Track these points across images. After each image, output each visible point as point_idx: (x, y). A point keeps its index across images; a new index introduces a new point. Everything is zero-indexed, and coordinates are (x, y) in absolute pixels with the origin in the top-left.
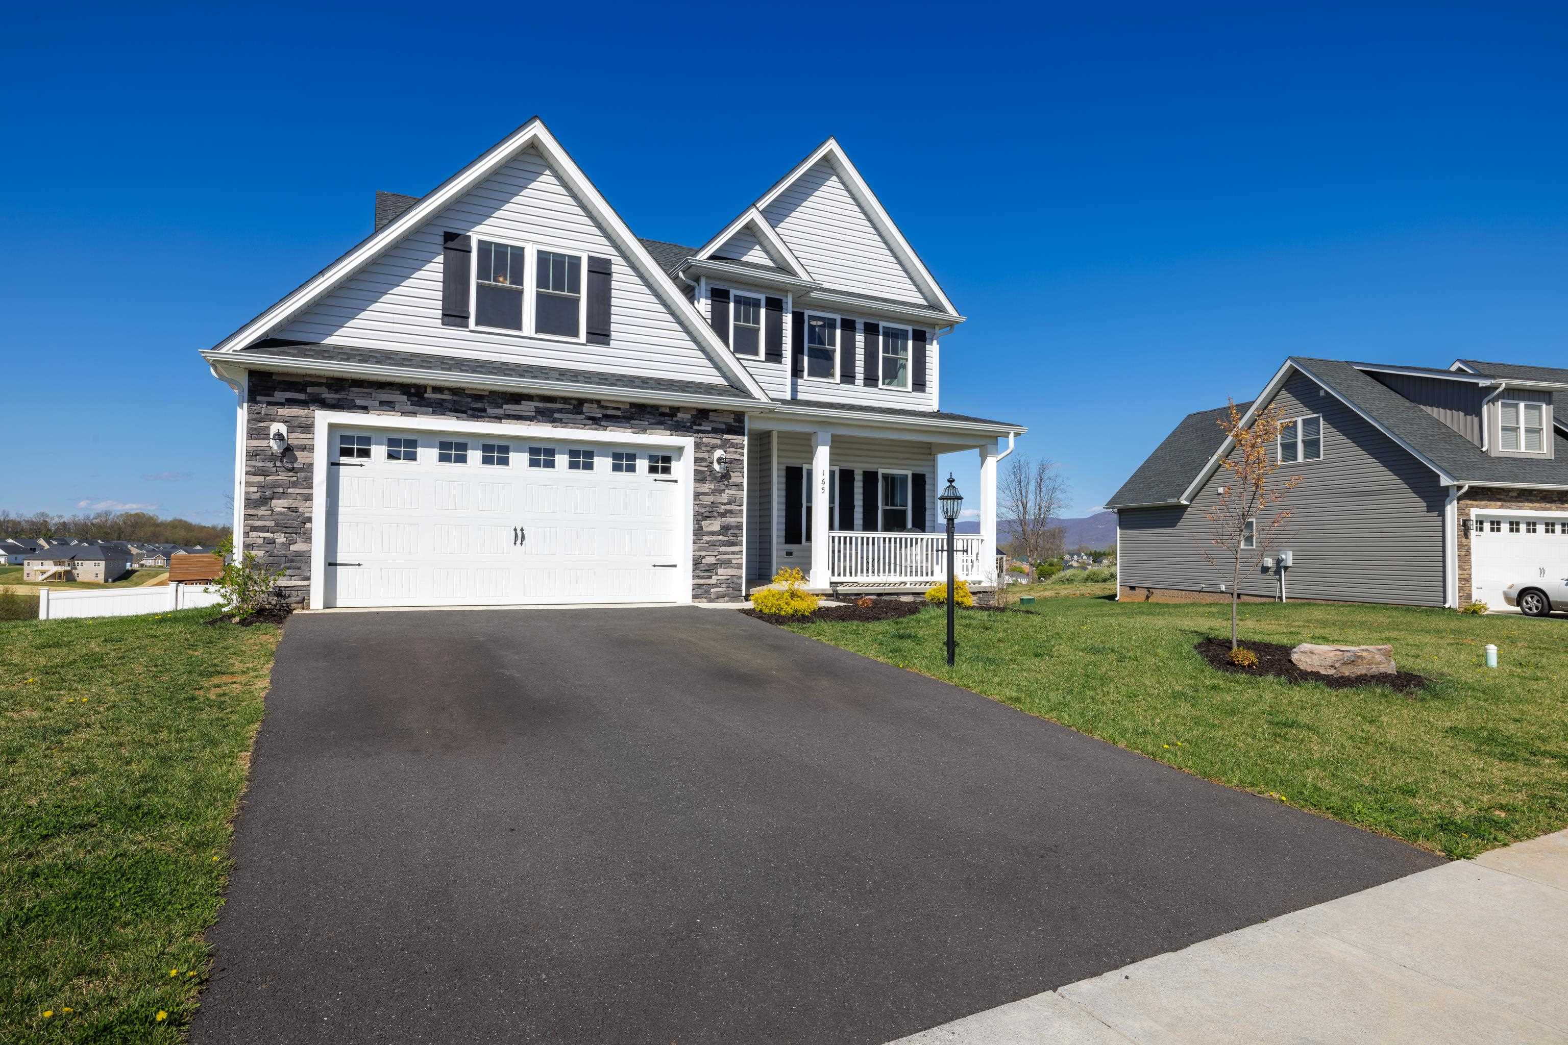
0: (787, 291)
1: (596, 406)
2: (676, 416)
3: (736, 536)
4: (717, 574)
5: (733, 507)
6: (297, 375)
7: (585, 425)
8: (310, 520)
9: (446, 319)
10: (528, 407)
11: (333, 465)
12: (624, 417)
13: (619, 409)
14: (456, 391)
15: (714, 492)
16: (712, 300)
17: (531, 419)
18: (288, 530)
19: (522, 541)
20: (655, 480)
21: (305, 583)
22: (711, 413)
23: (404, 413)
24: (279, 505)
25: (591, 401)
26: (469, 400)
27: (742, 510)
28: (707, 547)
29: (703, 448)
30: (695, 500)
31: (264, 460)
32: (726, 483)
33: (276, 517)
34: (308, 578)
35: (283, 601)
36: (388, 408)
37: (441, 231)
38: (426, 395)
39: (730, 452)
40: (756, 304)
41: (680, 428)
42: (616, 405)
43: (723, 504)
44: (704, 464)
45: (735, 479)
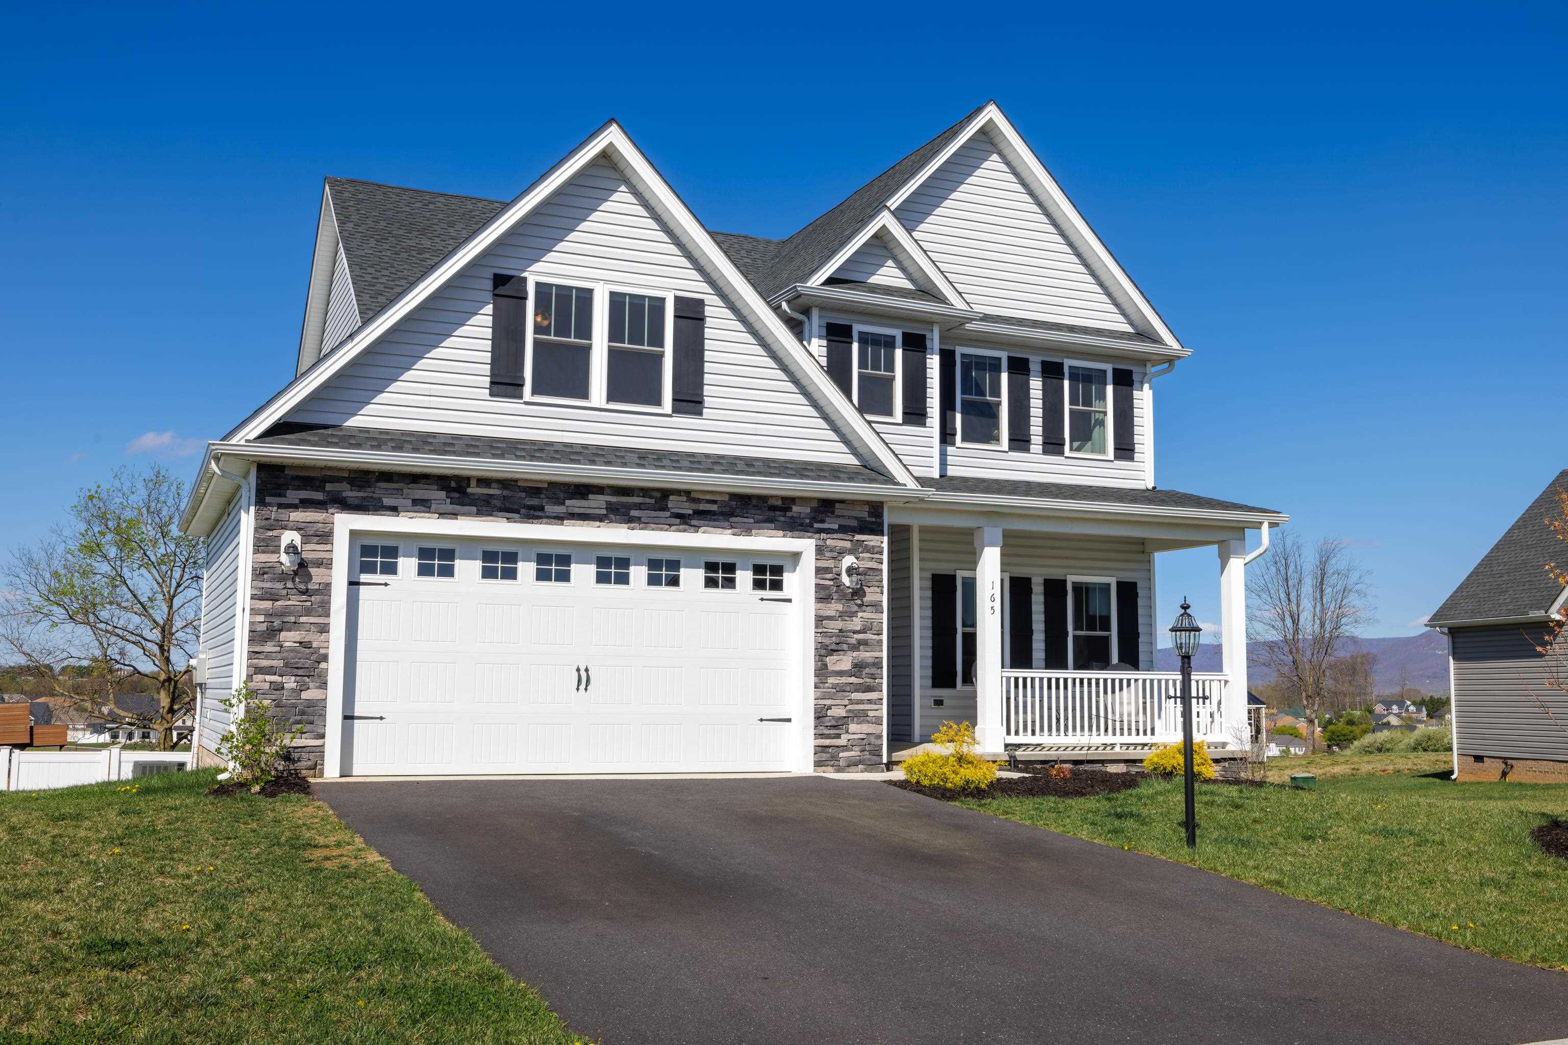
0: (932, 323)
1: (685, 499)
2: (789, 509)
3: (873, 677)
4: (847, 732)
5: (869, 636)
6: (314, 468)
7: (670, 525)
8: (325, 658)
9: (495, 387)
10: (597, 503)
11: (354, 584)
13: (714, 502)
14: (507, 484)
15: (842, 615)
16: (828, 341)
17: (600, 518)
18: (300, 672)
19: (587, 686)
20: (762, 599)
21: (318, 742)
22: (837, 505)
23: (442, 515)
24: (289, 638)
25: (678, 492)
26: (523, 495)
27: (881, 641)
28: (834, 693)
29: (828, 554)
30: (817, 627)
31: (272, 580)
33: (285, 654)
34: (322, 736)
35: (292, 767)
36: (423, 508)
37: (489, 273)
38: (469, 490)
39: (863, 559)
40: (890, 343)
41: (796, 526)
42: (711, 496)
43: (855, 632)
44: (829, 576)
45: (870, 596)
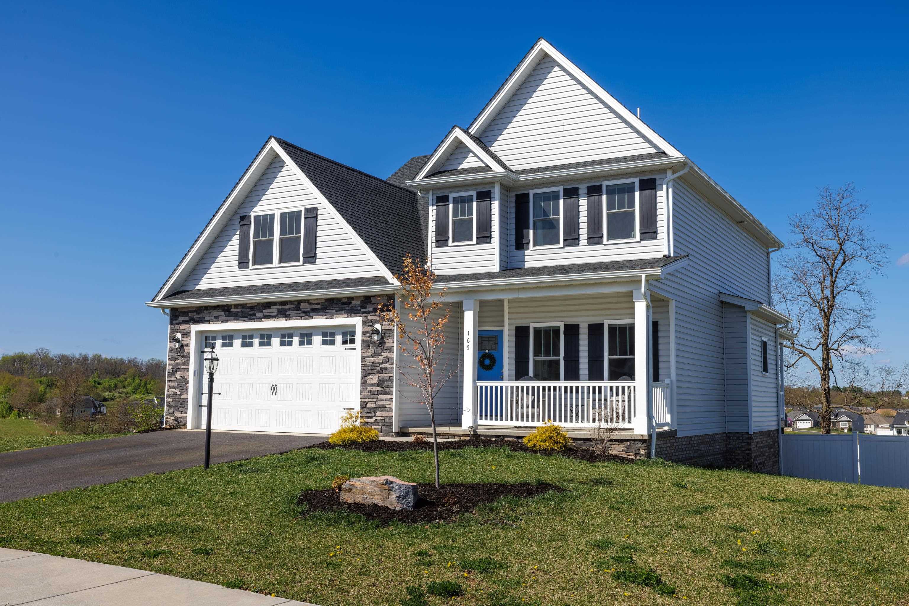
0: (494, 183)
1: (307, 304)
2: (351, 303)
3: (389, 387)
4: (375, 415)
5: (387, 365)
6: (186, 308)
7: (301, 317)
8: (188, 382)
9: (240, 265)
10: (274, 310)
11: (203, 352)
12: (322, 309)
13: (319, 304)
14: (243, 306)
15: (374, 355)
16: (437, 206)
17: (274, 317)
18: (181, 388)
19: (275, 393)
20: (346, 349)
21: (186, 415)
22: (372, 298)
23: (224, 322)
24: (178, 374)
25: (304, 301)
26: (249, 310)
27: (393, 368)
28: (369, 396)
29: (368, 324)
30: (362, 362)
31: (174, 353)
32: (382, 348)
33: (177, 381)
34: (187, 413)
35: (178, 424)
36: (216, 320)
37: (238, 217)
38: (231, 310)
39: (384, 325)
40: (470, 200)
41: (353, 312)
42: (317, 302)
43: (380, 364)
44: (368, 335)
45: (388, 344)
